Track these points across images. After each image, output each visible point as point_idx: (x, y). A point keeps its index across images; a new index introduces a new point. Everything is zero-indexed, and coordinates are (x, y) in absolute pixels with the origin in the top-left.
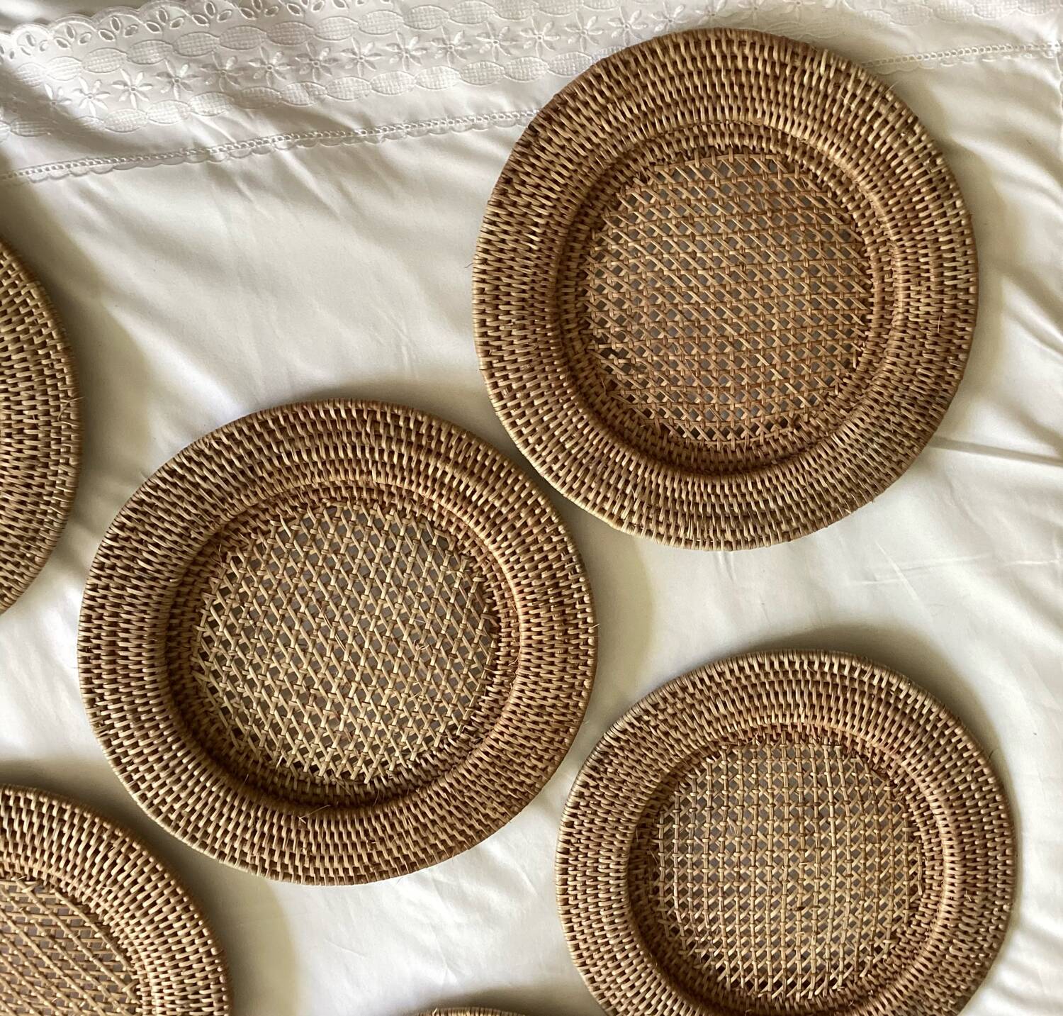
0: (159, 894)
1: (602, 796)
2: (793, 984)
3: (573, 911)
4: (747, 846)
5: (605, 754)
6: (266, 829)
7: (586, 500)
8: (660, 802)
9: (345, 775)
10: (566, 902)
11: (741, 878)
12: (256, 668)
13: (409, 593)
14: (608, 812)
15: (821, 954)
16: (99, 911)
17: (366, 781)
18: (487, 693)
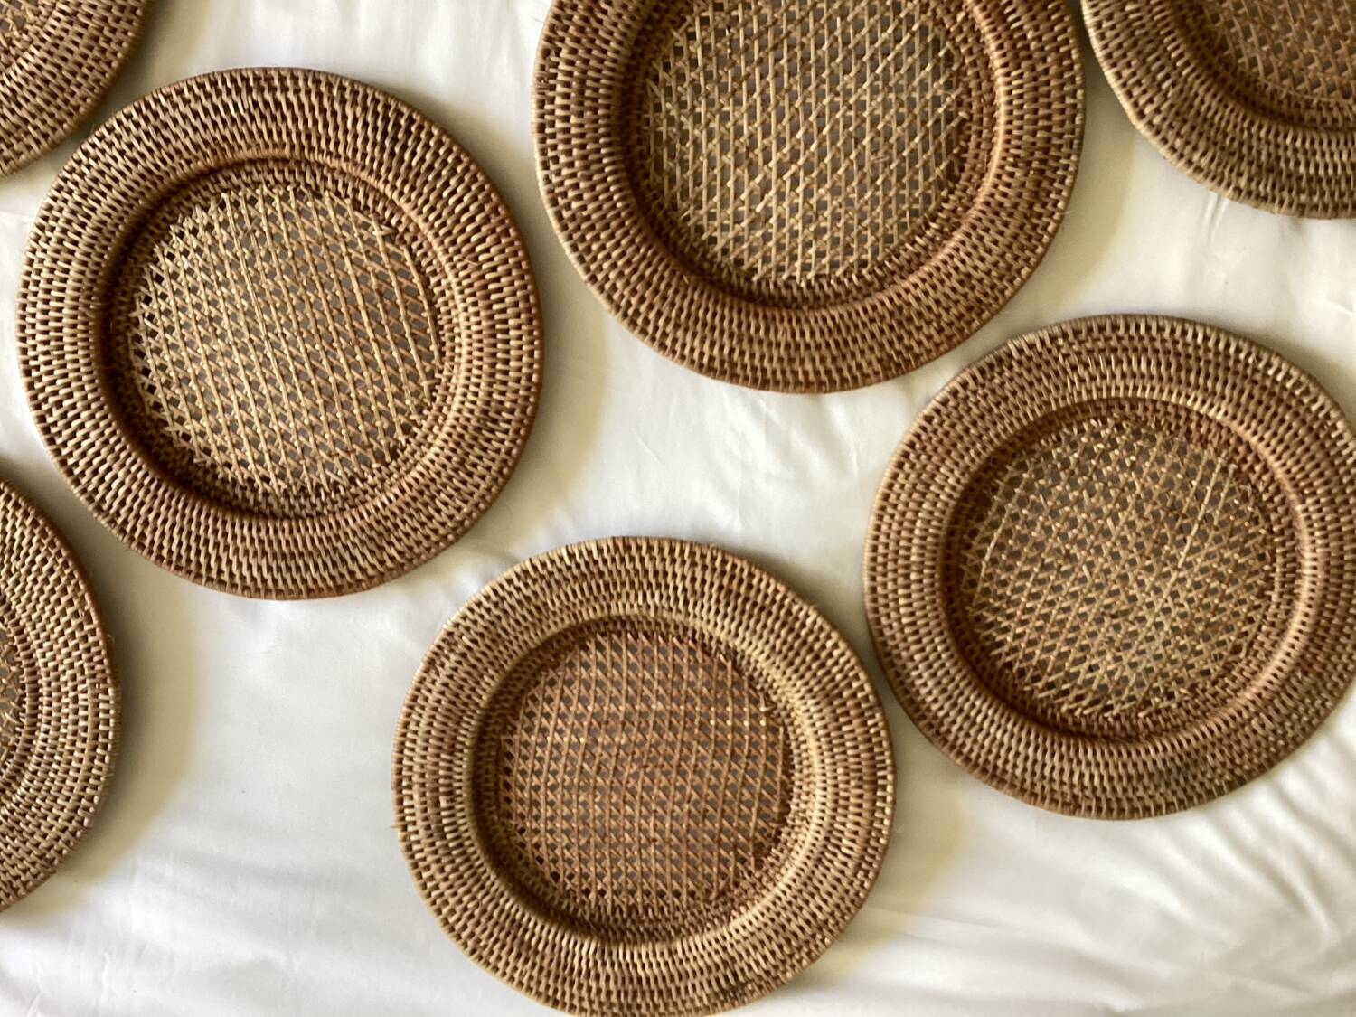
0: (509, 290)
1: (976, 404)
2: (1066, 693)
3: (890, 510)
4: (1090, 527)
5: (1000, 361)
6: (648, 273)
7: (1119, 75)
8: (1021, 445)
9: (739, 262)
10: (886, 497)
11: (1070, 557)
12: (710, 104)
13: (892, 96)
14: (974, 424)
15: (1111, 673)
16: (436, 290)
17: (755, 279)
18: (913, 243)
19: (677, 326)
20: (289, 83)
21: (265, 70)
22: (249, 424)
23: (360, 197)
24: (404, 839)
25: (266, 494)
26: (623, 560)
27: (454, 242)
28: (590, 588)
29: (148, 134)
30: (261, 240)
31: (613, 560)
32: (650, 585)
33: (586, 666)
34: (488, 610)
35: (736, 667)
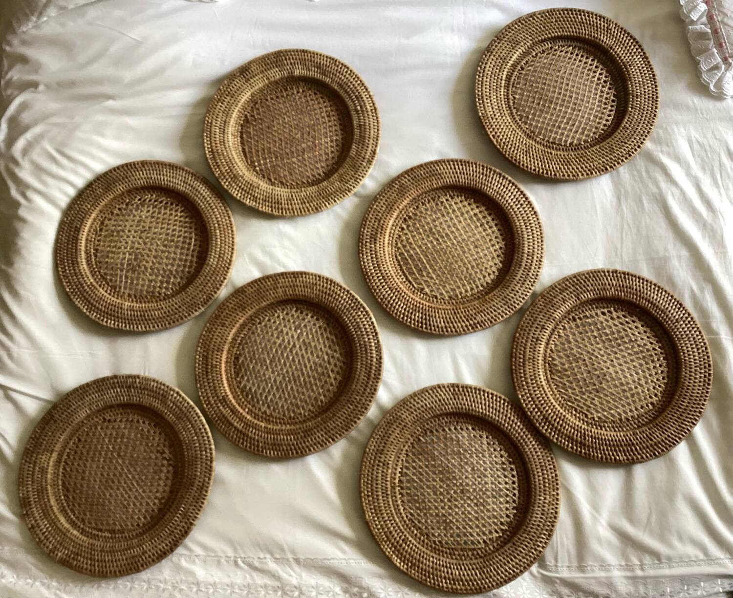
0: (376, 281)
1: (210, 287)
2: (155, 201)
3: (230, 245)
4: (161, 258)
5: (205, 303)
6: (330, 298)
7: (188, 403)
8: (190, 279)
9: (302, 313)
10: (233, 249)
11: (165, 246)
12: (324, 360)
13: (263, 378)
14: (209, 281)
15: (142, 211)
16: (403, 277)
17: (295, 309)
18: (245, 334)
19: (316, 284)
20: (466, 329)
21: (475, 331)
22: (457, 216)
23: (435, 300)
24: (369, 92)
25: (446, 195)
26: (317, 205)
27: (398, 292)
28: (326, 192)
29: (510, 300)
30: (466, 277)
31: (320, 204)
32: (306, 199)
33: (322, 167)
34: (359, 176)
35: (270, 180)
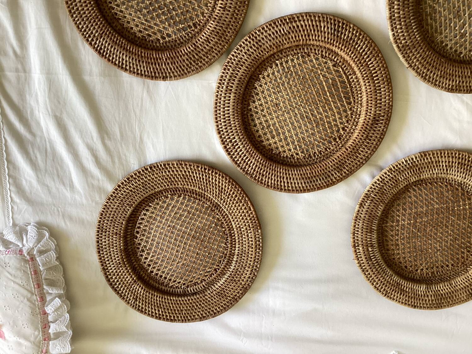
0: (379, 75)
6: (430, 60)
9: (456, 51)
16: (351, 80)
17: (462, 56)
19: (440, 77)
20: (301, 18)
21: (291, 15)
22: (291, 137)
23: (324, 53)
24: (359, 263)
25: (298, 159)
26: (424, 159)
27: (360, 63)
28: (414, 171)
29: (254, 45)
30: (291, 75)
31: (421, 160)
32: (434, 166)
33: (410, 197)
34: (379, 184)
35: (462, 189)
